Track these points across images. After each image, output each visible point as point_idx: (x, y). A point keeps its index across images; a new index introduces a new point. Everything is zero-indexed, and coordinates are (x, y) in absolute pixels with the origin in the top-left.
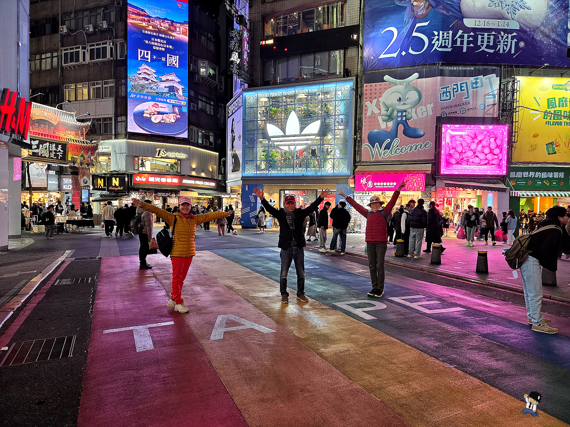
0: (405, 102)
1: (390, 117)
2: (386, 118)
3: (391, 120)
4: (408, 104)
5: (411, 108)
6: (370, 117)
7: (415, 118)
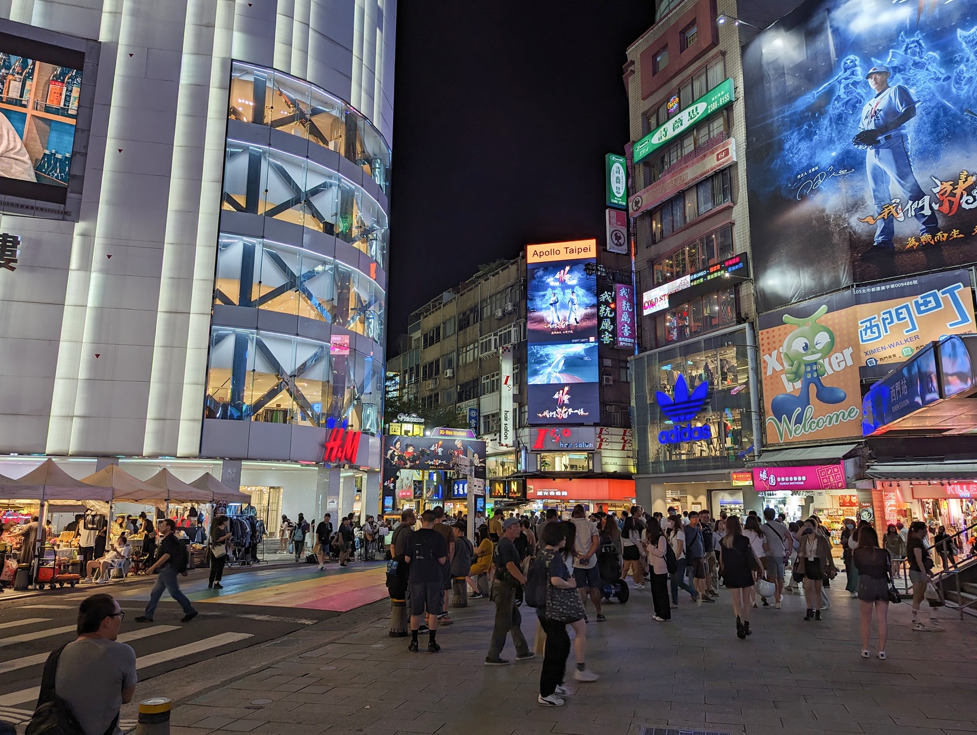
0: (814, 350)
1: (796, 376)
2: (792, 376)
3: (797, 379)
4: (818, 352)
5: (823, 358)
6: (771, 377)
7: (830, 372)
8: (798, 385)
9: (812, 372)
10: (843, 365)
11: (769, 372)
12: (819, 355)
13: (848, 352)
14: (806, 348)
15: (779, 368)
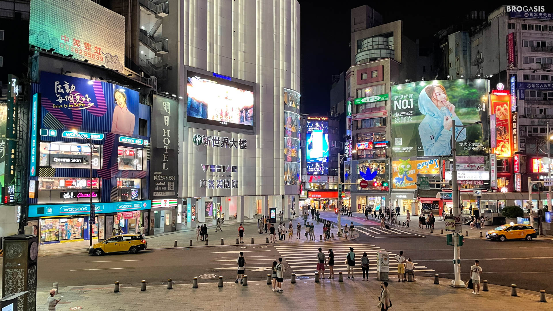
1: (402, 173)
2: (400, 173)
4: (407, 169)
5: (408, 170)
6: (395, 173)
7: (410, 174)
8: (402, 176)
9: (405, 173)
10: (413, 173)
11: (394, 172)
12: (407, 170)
13: (414, 170)
14: (404, 167)
15: (397, 171)
